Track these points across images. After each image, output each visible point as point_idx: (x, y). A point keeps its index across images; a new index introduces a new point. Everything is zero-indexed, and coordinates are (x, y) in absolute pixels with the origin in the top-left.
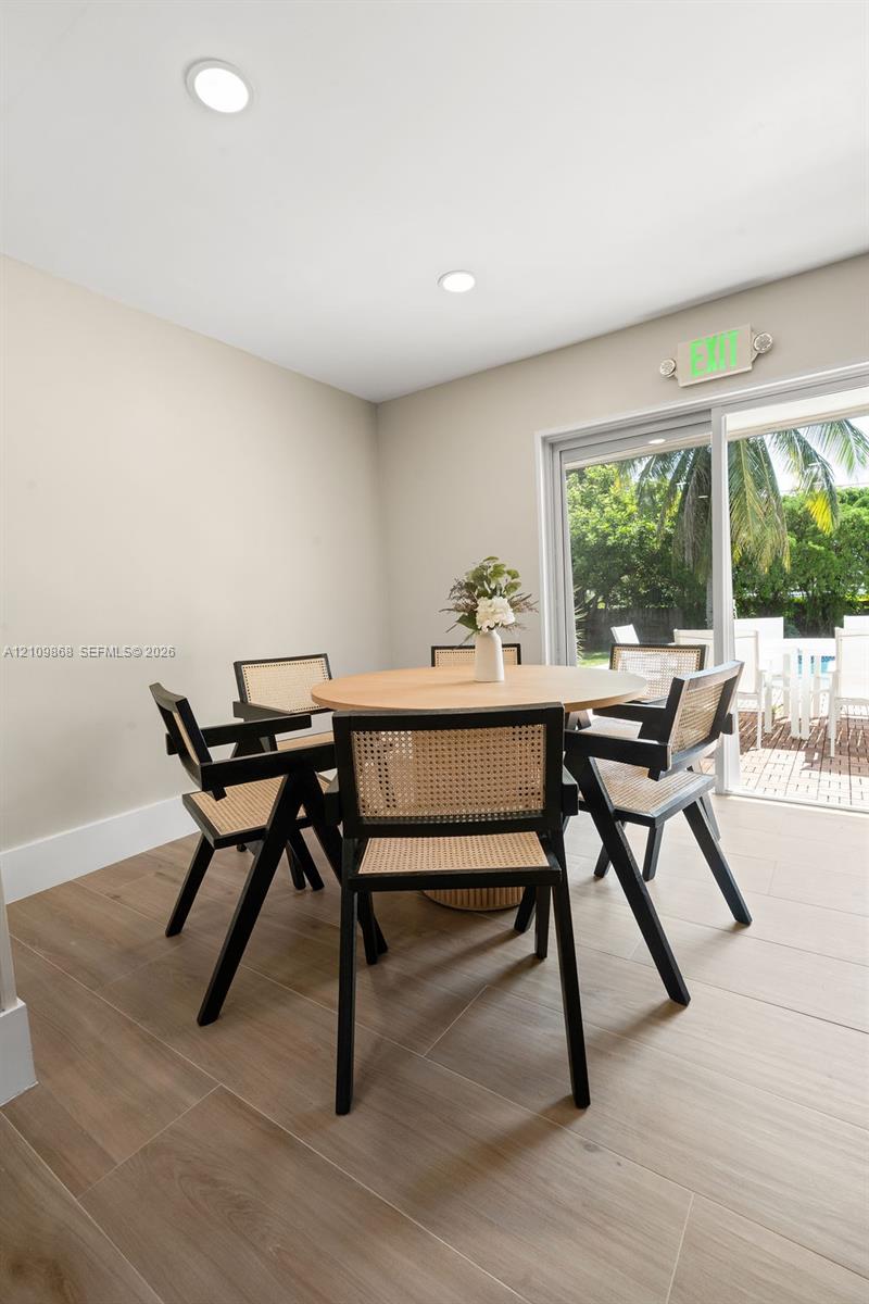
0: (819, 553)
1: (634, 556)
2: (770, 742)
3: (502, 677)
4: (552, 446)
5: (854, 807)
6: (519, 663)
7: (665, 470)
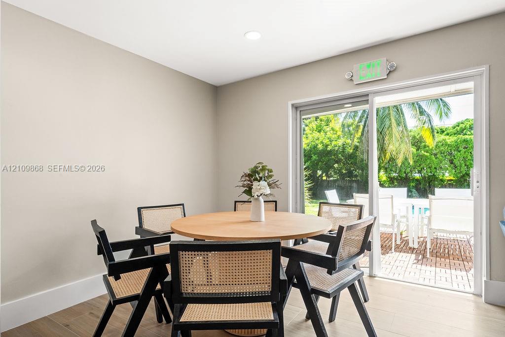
0: (426, 156)
1: (340, 155)
2: (398, 249)
3: (263, 219)
4: (297, 108)
5: (436, 286)
6: (276, 210)
7: (354, 116)
